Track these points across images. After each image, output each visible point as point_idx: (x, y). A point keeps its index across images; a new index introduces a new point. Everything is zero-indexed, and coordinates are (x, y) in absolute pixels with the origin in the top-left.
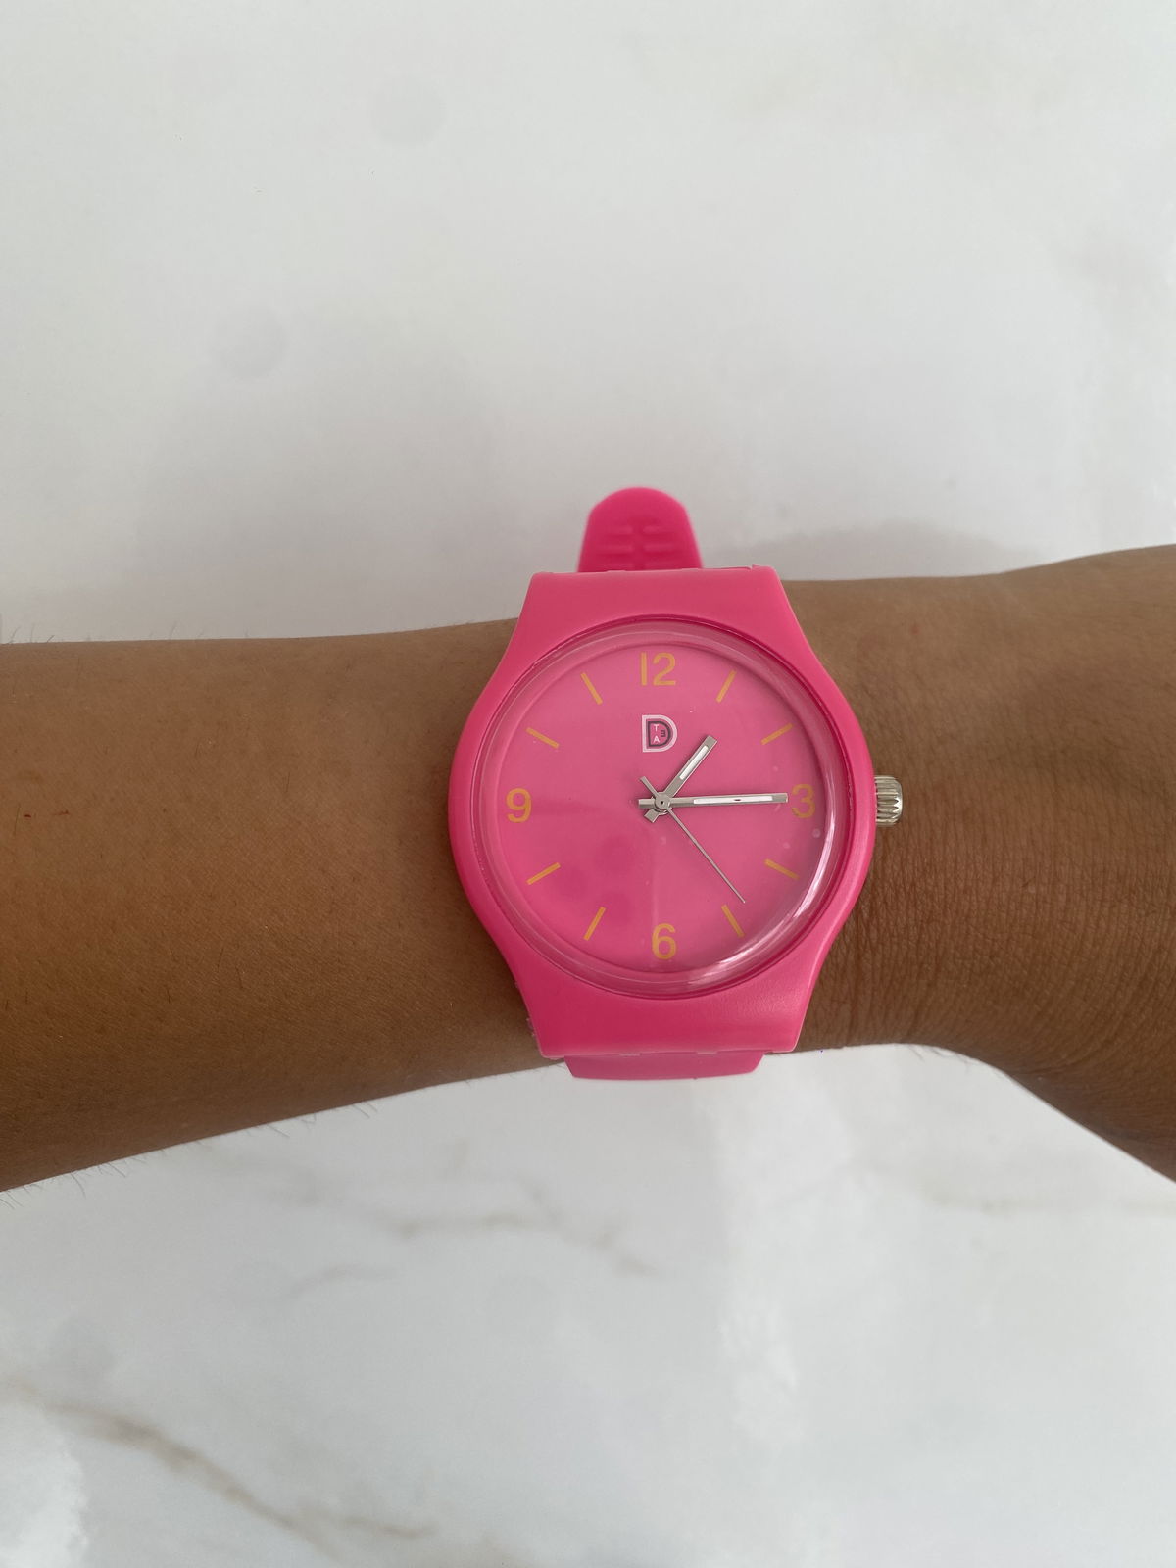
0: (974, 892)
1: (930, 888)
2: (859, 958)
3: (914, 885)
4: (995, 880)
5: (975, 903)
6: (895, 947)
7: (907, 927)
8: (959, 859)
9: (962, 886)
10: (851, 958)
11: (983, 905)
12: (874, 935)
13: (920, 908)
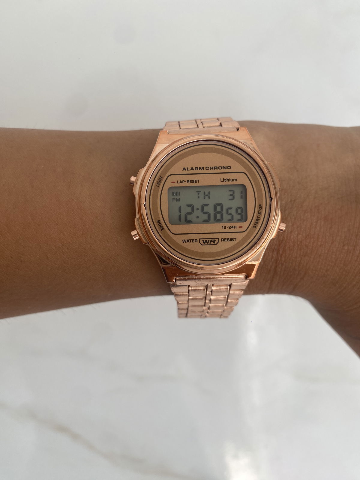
0: (324, 246)
1: (307, 244)
2: (276, 267)
3: (301, 242)
4: (332, 243)
5: (323, 251)
6: (290, 264)
7: (296, 257)
8: (320, 234)
9: (319, 244)
10: (273, 267)
11: (326, 251)
12: (283, 259)
13: (302, 251)
